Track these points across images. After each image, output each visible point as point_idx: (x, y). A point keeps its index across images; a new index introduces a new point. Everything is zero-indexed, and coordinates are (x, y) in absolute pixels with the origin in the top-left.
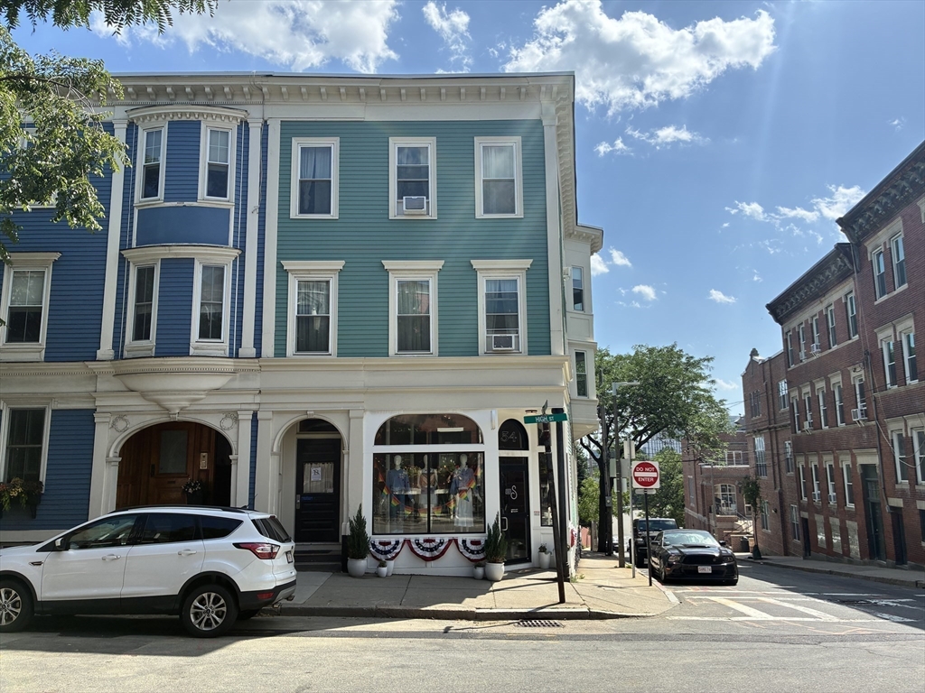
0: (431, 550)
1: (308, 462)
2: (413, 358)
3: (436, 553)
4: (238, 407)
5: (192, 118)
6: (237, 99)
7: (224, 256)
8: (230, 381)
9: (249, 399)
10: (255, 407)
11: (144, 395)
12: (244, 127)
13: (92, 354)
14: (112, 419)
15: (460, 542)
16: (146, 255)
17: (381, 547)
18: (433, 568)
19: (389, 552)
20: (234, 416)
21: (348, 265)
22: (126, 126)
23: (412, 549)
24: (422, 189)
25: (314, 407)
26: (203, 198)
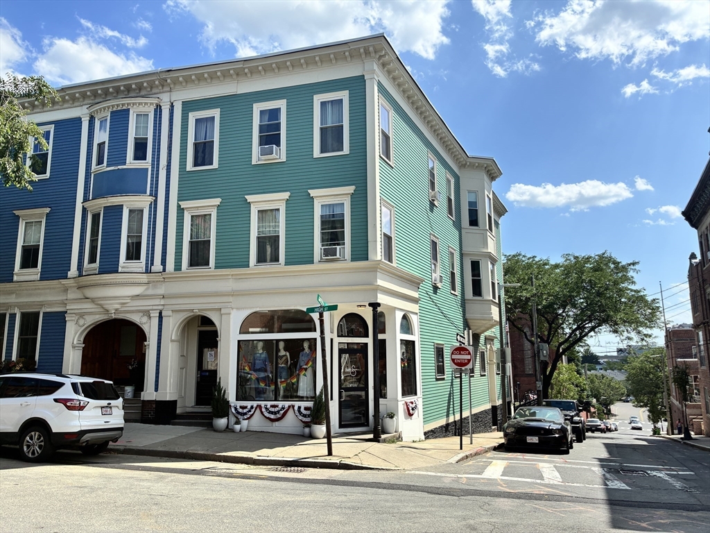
0: (275, 413)
1: (206, 348)
2: (268, 267)
3: (278, 416)
4: (150, 308)
5: (124, 108)
6: (155, 91)
7: (143, 202)
8: (146, 289)
9: (157, 302)
10: (161, 308)
11: (93, 300)
12: (158, 110)
13: (65, 275)
14: (77, 318)
15: (296, 408)
16: (96, 205)
17: (240, 410)
18: (277, 427)
19: (245, 414)
20: (147, 313)
21: (224, 201)
22: (88, 118)
23: (262, 413)
24: (276, 140)
25: (199, 306)
26: (131, 162)
